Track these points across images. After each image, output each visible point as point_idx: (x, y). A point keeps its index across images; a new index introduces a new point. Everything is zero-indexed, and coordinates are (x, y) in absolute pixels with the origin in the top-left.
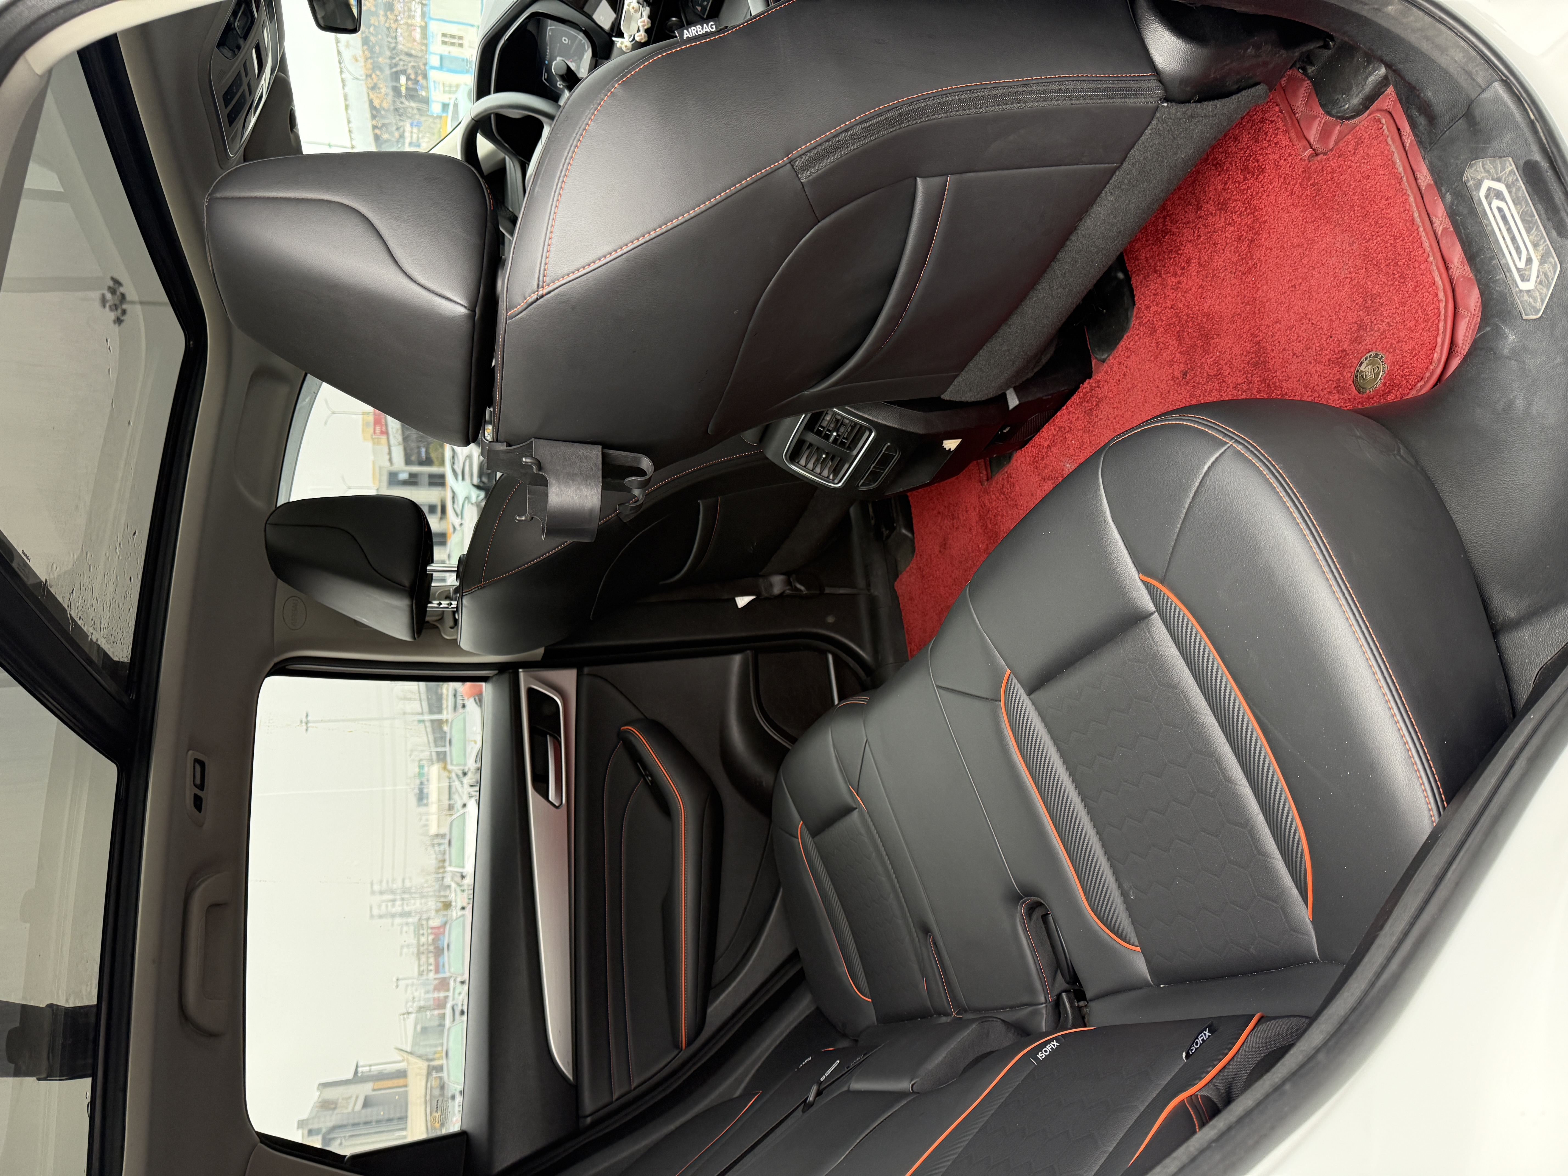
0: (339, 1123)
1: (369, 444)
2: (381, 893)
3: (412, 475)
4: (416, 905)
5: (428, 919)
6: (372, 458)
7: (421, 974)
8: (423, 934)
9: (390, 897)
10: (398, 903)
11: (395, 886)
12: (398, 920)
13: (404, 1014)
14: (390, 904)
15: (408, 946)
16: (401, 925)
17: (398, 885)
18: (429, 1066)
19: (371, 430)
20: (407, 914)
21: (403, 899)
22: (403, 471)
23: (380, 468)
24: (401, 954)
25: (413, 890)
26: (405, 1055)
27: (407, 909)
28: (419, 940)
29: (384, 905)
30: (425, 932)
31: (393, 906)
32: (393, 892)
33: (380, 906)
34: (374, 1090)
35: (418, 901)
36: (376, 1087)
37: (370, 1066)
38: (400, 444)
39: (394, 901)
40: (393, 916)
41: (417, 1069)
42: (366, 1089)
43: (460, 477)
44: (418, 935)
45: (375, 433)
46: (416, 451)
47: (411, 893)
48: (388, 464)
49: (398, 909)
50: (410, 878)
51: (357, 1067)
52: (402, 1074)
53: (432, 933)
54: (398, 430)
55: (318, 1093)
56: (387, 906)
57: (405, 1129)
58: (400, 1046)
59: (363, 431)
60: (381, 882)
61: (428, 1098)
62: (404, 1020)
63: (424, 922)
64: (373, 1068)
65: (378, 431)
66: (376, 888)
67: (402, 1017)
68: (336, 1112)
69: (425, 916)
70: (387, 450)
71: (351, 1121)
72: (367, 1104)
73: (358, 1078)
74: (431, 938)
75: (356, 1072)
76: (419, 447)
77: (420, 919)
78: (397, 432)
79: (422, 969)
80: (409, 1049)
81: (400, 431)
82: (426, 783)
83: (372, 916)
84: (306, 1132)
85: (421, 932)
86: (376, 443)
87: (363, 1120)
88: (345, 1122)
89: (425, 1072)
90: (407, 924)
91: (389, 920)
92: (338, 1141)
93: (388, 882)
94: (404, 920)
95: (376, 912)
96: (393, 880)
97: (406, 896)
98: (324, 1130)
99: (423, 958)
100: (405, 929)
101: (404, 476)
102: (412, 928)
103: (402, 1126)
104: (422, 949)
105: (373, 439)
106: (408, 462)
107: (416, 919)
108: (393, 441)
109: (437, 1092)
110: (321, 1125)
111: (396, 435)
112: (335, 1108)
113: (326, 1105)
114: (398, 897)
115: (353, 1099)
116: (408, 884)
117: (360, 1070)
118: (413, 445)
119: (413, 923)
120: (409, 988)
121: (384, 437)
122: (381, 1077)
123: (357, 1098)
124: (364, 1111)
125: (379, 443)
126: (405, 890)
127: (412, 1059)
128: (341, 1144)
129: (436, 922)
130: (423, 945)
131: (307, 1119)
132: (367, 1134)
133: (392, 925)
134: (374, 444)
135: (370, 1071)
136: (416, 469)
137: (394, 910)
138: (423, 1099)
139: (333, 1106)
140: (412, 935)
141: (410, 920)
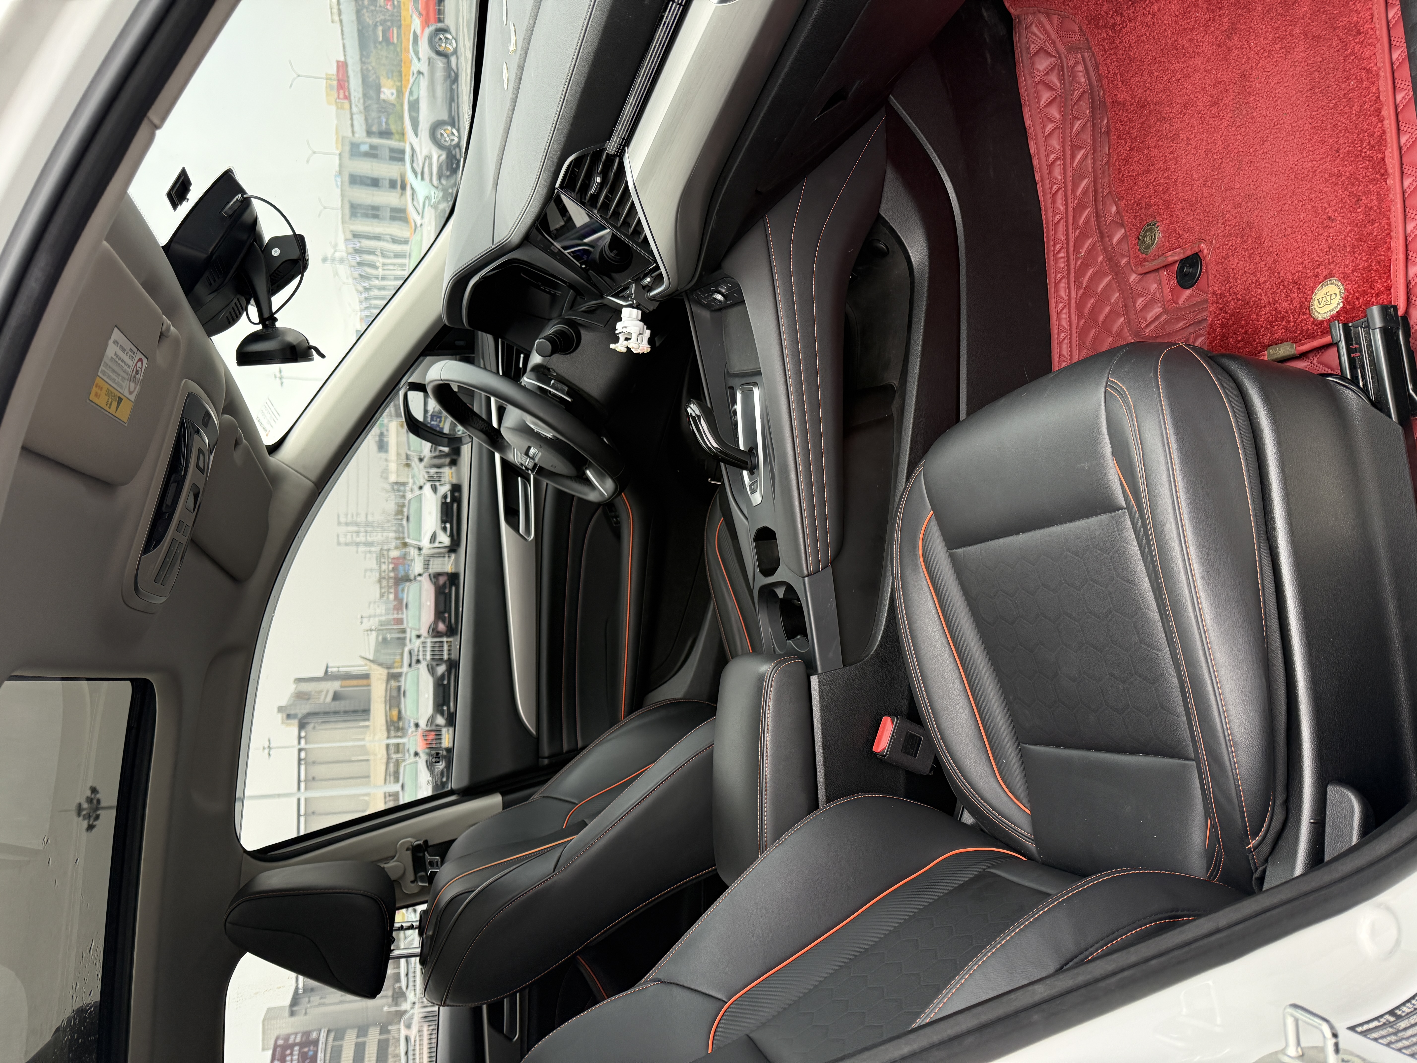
0: (312, 710)
1: (333, 108)
2: (347, 524)
3: (372, 147)
4: (377, 537)
5: (388, 550)
6: (335, 122)
7: (382, 596)
8: (384, 563)
9: (355, 528)
10: (362, 534)
11: (359, 520)
12: (361, 549)
13: (367, 631)
14: (355, 535)
15: (371, 570)
16: (365, 552)
17: (361, 519)
18: (388, 673)
19: (336, 95)
20: (371, 544)
21: (366, 532)
22: (364, 143)
23: (343, 138)
24: (365, 576)
25: (375, 524)
26: (368, 663)
27: (370, 539)
28: (380, 567)
29: (349, 535)
30: (386, 560)
31: (358, 536)
32: (357, 524)
33: (346, 536)
34: (342, 687)
35: (380, 534)
36: (343, 685)
37: (338, 667)
38: (361, 112)
39: (358, 532)
40: (358, 544)
41: (378, 676)
42: (335, 686)
43: (419, 176)
44: (380, 563)
45: (338, 97)
46: (376, 121)
47: (373, 527)
48: (350, 134)
49: (362, 538)
50: (373, 514)
51: (327, 667)
52: (366, 677)
53: (391, 563)
54: (359, 99)
55: (294, 686)
56: (352, 536)
57: (368, 720)
58: (364, 655)
59: (327, 95)
60: (346, 515)
61: (388, 698)
62: (368, 634)
63: (385, 553)
64: (341, 669)
65: (341, 96)
66: (343, 520)
67: (366, 633)
68: (310, 701)
69: (385, 547)
70: (349, 116)
71: (323, 710)
72: (336, 697)
73: (328, 676)
74: (391, 566)
75: (326, 672)
76: (379, 117)
77: (381, 549)
78: (359, 101)
79: (383, 591)
80: (371, 658)
81: (362, 101)
82: (385, 433)
83: (339, 544)
84: (285, 716)
85: (383, 560)
86: (340, 107)
87: (333, 709)
88: (317, 710)
89: (385, 677)
90: (370, 552)
91: (354, 548)
92: (312, 725)
93: (352, 516)
94: (368, 549)
95: (342, 540)
96: (358, 514)
97: (369, 529)
98: (300, 716)
99: (384, 583)
100: (368, 555)
101: (365, 148)
102: (374, 555)
103: (366, 717)
104: (383, 574)
105: (336, 102)
106: (369, 133)
107: (378, 548)
108: (355, 109)
109: (395, 693)
110: (298, 711)
111: (359, 105)
112: (308, 699)
113: (300, 696)
114: (362, 529)
115: (324, 693)
116: (370, 519)
117: (330, 670)
118: (374, 114)
119: (375, 552)
120: (372, 605)
121: (346, 102)
122: (347, 677)
123: (327, 692)
124: (333, 703)
125: (342, 108)
126: (368, 524)
127: (374, 667)
128: (314, 728)
129: (395, 554)
130: (384, 571)
131: (285, 707)
132: (337, 721)
133: (357, 552)
134: (338, 108)
135: (338, 672)
136: (376, 141)
137: (358, 540)
138: (383, 699)
139: (306, 697)
140: (375, 562)
141: (373, 549)
